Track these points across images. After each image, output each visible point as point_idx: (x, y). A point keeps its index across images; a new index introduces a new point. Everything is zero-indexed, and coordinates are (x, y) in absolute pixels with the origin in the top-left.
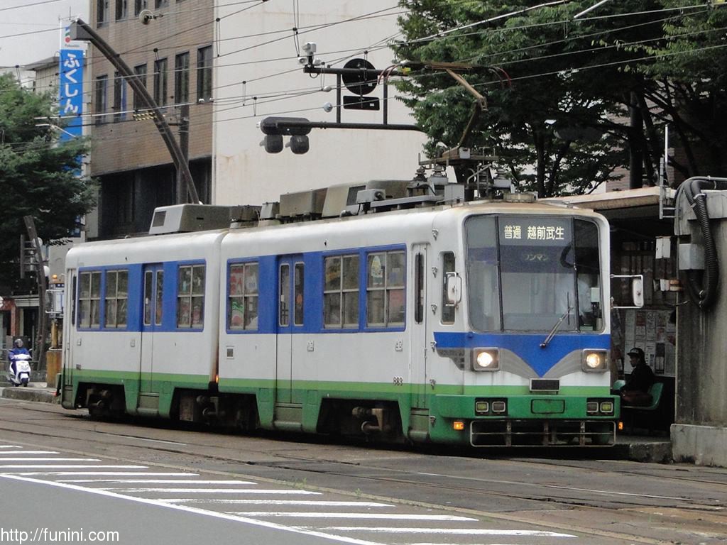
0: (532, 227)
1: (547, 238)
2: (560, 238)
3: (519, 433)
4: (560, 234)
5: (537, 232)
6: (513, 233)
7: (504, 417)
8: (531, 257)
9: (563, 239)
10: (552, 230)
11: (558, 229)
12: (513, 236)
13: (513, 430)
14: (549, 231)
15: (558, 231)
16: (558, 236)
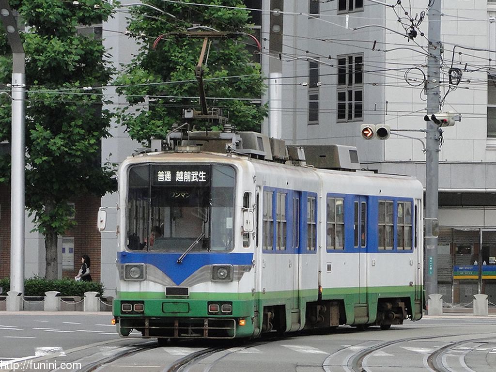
0: (180, 172)
1: (192, 181)
2: (203, 180)
3: (154, 327)
4: (202, 177)
5: (183, 176)
6: (164, 177)
7: (141, 315)
8: (176, 195)
9: (205, 180)
10: (196, 174)
11: (200, 173)
12: (164, 179)
13: (150, 325)
14: (194, 175)
15: (201, 175)
16: (201, 178)
